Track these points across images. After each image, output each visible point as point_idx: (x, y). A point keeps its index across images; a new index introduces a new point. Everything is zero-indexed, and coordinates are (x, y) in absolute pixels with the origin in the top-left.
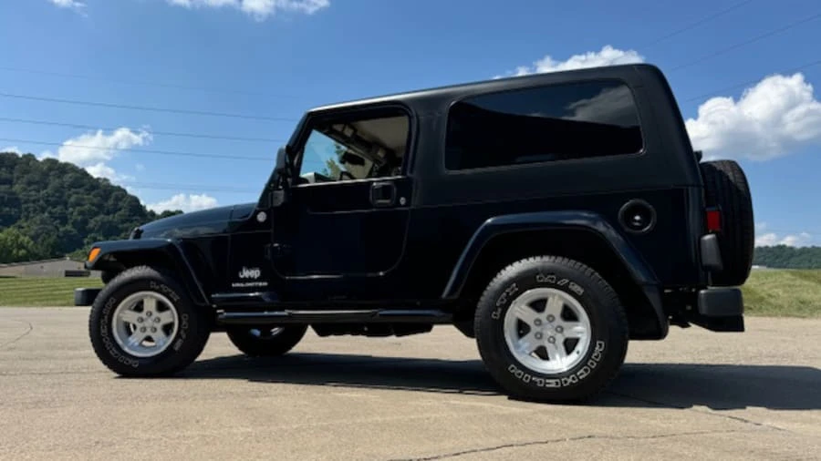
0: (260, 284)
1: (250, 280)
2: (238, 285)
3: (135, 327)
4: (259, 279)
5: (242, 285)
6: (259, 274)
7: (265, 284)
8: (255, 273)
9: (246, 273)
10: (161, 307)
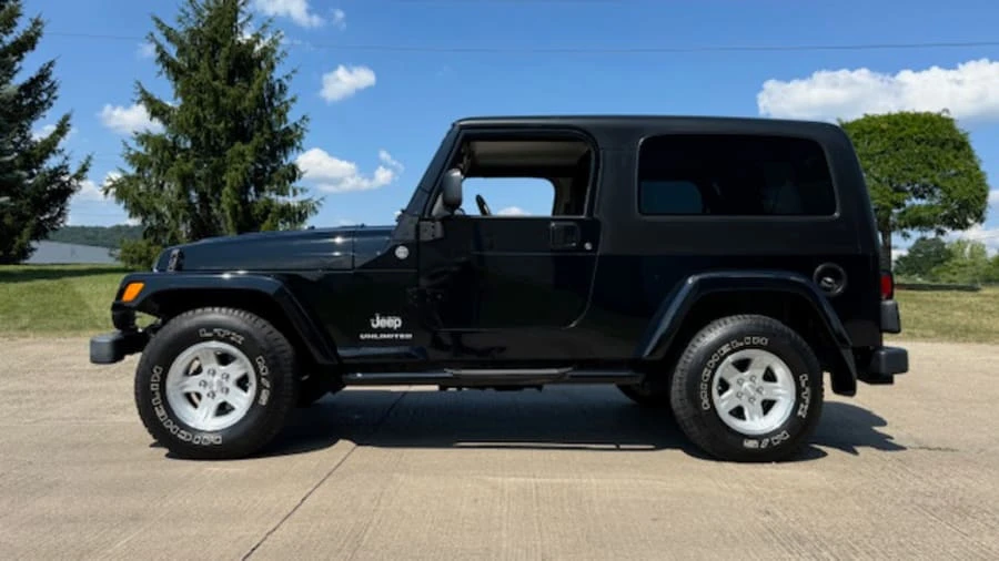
0: (402, 336)
1: (388, 330)
2: (368, 336)
3: (199, 396)
4: (399, 331)
5: (375, 336)
6: (400, 325)
7: (409, 336)
8: (394, 322)
9: (380, 322)
10: (224, 359)
